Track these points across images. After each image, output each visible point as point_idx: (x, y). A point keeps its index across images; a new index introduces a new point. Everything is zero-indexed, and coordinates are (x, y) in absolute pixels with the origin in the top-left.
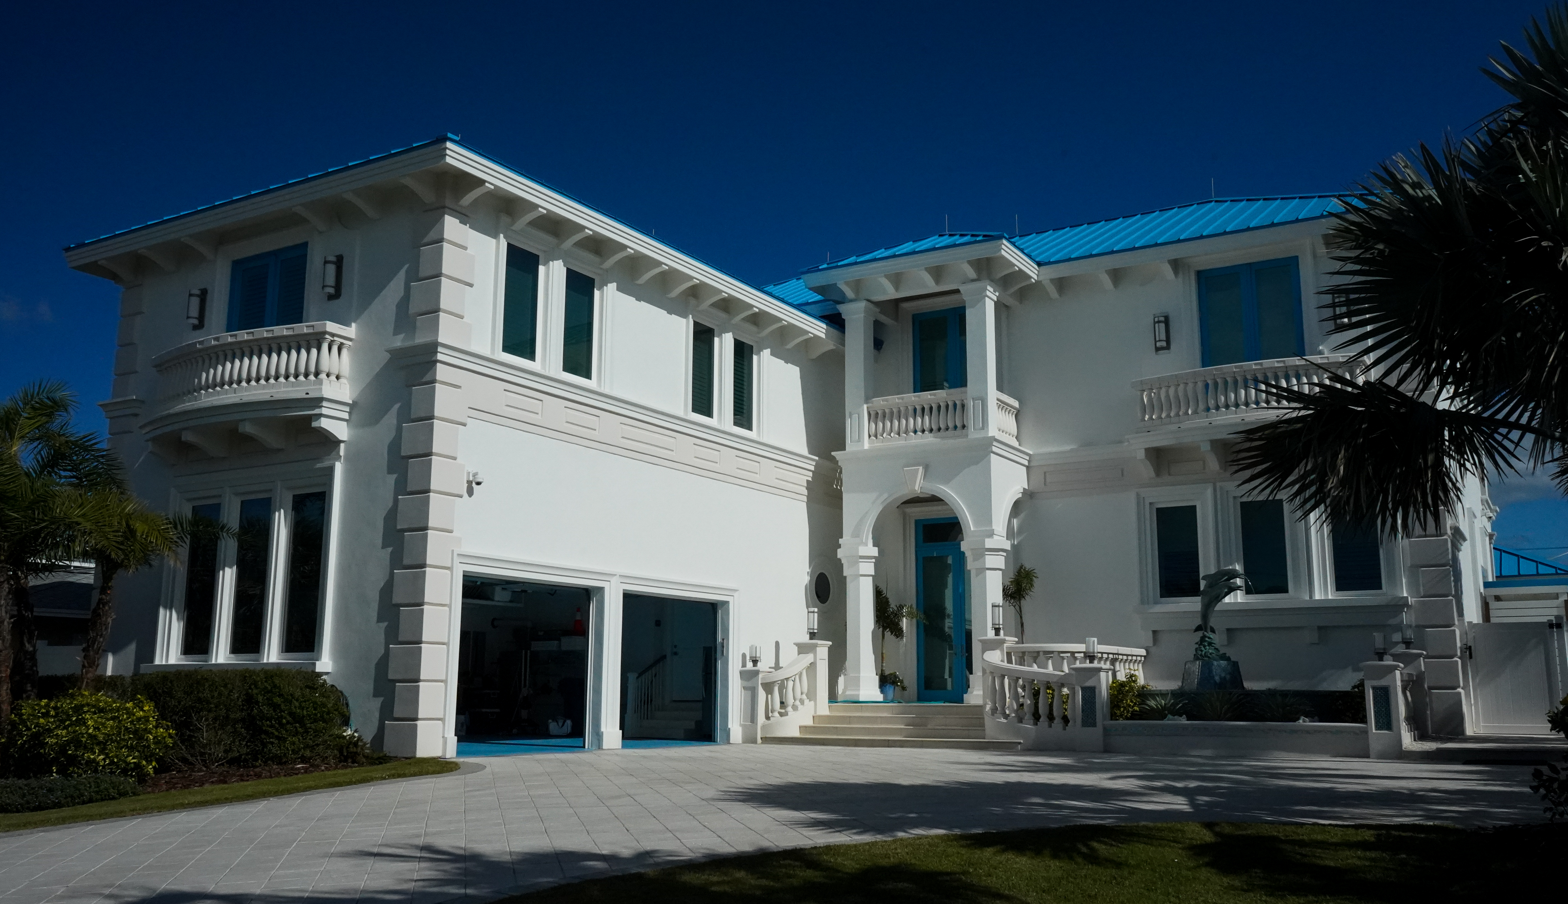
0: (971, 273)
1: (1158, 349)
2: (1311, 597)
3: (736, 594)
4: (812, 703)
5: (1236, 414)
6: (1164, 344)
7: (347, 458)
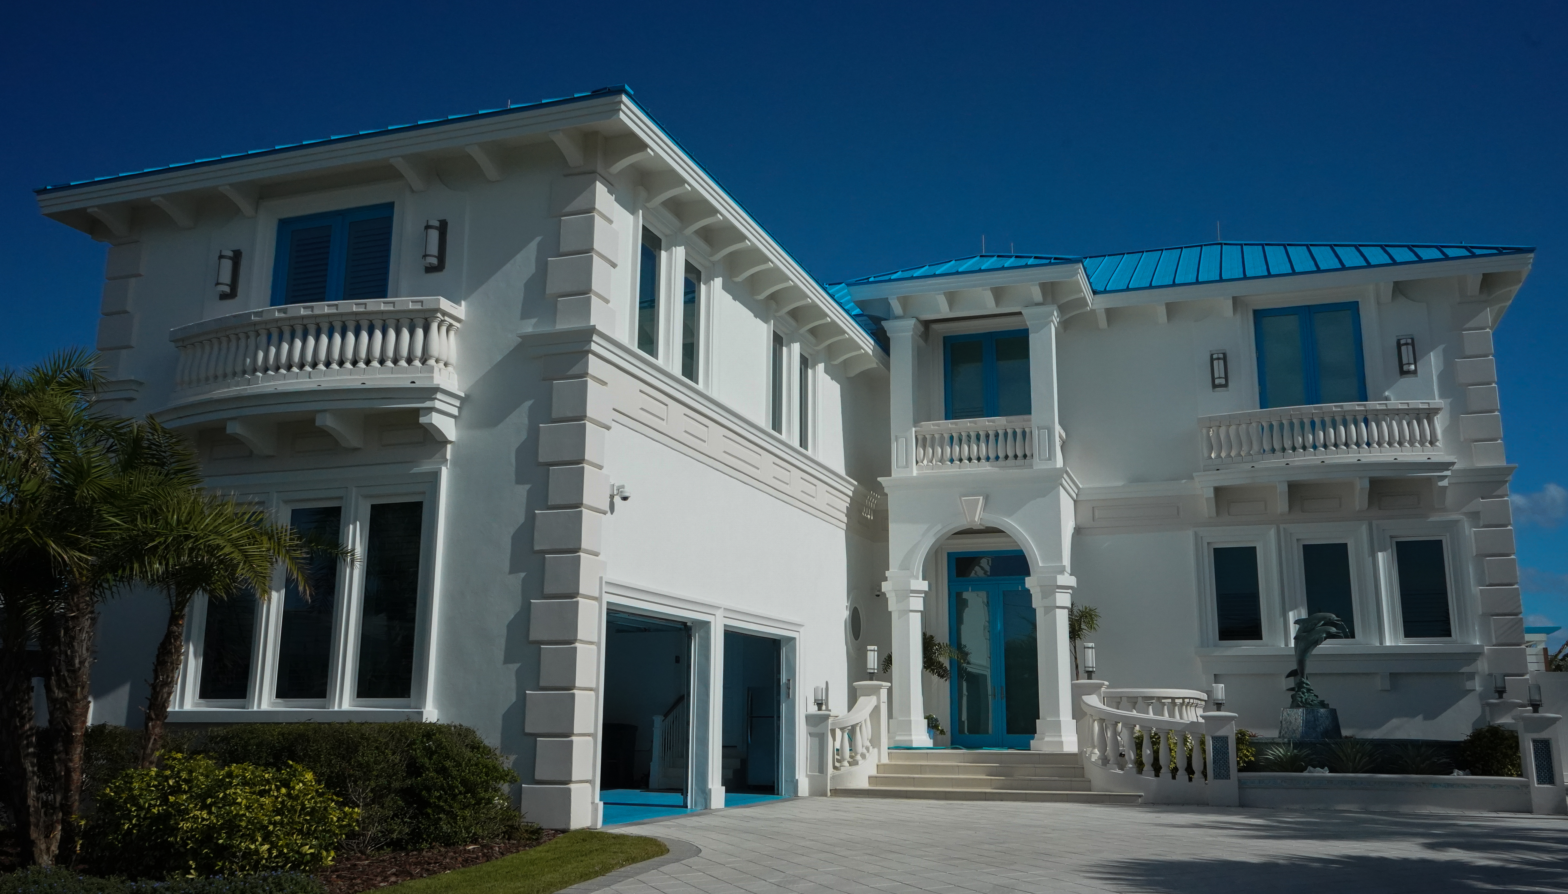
0: (1037, 294)
1: (1215, 386)
2: (1381, 643)
3: (801, 630)
4: (876, 750)
5: (1315, 456)
6: (1223, 381)
7: (455, 463)
